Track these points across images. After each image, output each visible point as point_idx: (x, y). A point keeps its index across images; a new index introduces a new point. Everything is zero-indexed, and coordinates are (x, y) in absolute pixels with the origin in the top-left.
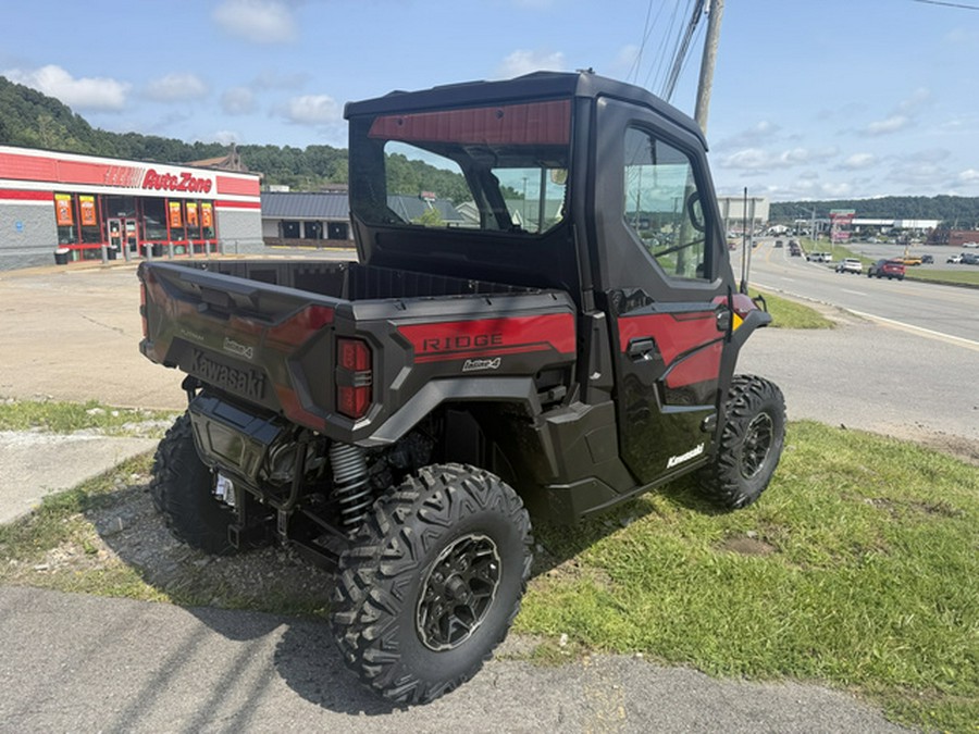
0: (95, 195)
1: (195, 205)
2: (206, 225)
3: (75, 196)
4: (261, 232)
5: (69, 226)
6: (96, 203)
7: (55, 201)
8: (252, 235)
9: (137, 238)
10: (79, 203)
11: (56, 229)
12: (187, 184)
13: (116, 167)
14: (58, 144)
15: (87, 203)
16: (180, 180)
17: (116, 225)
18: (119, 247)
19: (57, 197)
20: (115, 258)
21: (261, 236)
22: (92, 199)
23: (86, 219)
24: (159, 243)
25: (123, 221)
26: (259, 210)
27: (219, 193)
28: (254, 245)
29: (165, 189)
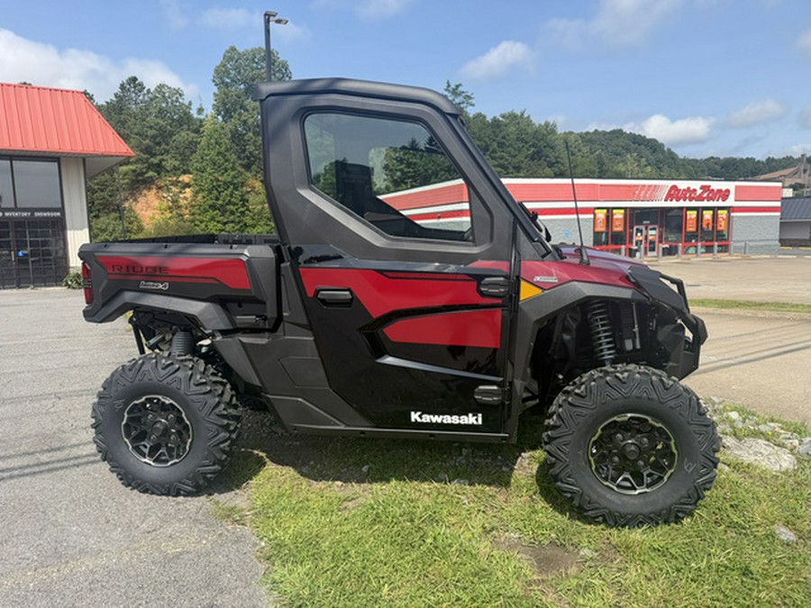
0: (625, 209)
1: (711, 212)
2: (719, 228)
3: (609, 210)
4: (778, 233)
5: (602, 232)
6: (625, 215)
7: (595, 215)
8: (767, 237)
9: (657, 240)
10: (612, 215)
11: (592, 234)
12: (705, 195)
13: (644, 186)
14: (638, 173)
15: (619, 215)
16: (699, 192)
17: (641, 231)
18: (639, 248)
19: (597, 211)
20: (635, 256)
21: (778, 238)
22: (622, 211)
23: (616, 226)
24: (674, 244)
25: (646, 228)
26: (778, 214)
27: (736, 200)
28: (770, 246)
29: (685, 200)
